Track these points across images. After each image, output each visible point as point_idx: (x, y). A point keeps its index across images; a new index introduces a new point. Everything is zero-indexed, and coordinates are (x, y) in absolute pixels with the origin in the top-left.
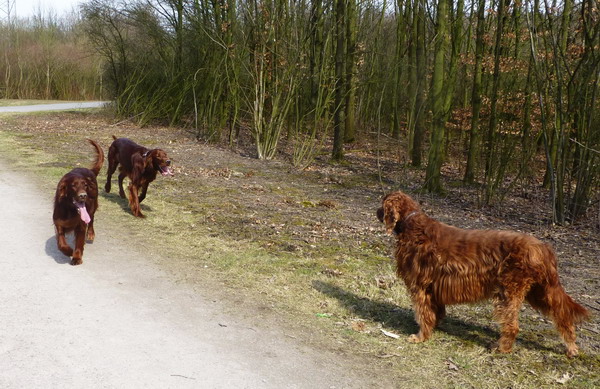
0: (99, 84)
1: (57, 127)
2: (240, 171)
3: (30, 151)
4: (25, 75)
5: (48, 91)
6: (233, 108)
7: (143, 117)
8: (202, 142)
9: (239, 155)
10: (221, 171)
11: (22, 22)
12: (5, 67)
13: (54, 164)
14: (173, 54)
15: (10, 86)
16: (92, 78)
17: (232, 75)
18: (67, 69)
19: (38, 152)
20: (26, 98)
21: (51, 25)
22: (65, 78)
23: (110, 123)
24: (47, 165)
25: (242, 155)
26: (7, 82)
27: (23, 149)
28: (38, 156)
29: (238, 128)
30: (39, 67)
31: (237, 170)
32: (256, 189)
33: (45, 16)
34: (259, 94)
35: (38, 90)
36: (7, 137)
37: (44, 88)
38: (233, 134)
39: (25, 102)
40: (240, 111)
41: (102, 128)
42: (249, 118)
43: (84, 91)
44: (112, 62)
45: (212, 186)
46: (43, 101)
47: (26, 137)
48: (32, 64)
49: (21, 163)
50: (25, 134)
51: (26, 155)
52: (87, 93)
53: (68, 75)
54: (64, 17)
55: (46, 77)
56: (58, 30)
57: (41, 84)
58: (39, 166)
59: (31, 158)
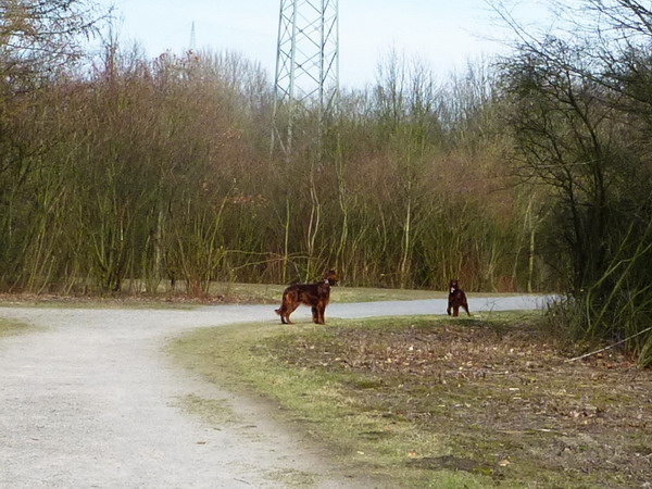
0: (526, 252)
1: (435, 358)
3: (382, 425)
4: (354, 228)
5: (404, 268)
11: (350, 102)
12: (307, 208)
13: (444, 462)
15: (316, 254)
16: (510, 238)
18: (453, 213)
19: (402, 428)
20: (351, 285)
21: (416, 108)
22: (448, 236)
23: (564, 353)
24: (427, 464)
26: (311, 244)
27: (363, 418)
28: (404, 436)
30: (387, 211)
33: (404, 86)
35: (382, 265)
36: (321, 383)
37: (398, 259)
39: (351, 293)
41: (546, 366)
43: (491, 268)
44: (572, 201)
46: (394, 293)
47: (364, 386)
48: (370, 201)
49: (362, 455)
50: (361, 379)
51: (375, 436)
52: (497, 273)
53: (455, 230)
54: (450, 90)
55: (402, 232)
56: (434, 120)
57: (391, 248)
58: (409, 464)
59: (385, 443)
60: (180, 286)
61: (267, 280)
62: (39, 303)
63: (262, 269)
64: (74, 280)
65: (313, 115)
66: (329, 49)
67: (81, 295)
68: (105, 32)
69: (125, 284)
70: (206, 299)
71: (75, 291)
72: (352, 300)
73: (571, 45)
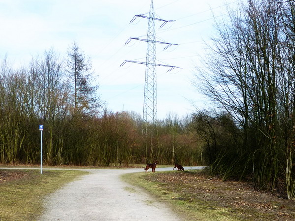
0: (200, 157)
1: (179, 179)
2: (277, 205)
3: (167, 192)
4: (161, 152)
6: (274, 172)
7: (225, 175)
8: (257, 190)
9: (277, 197)
10: (267, 205)
11: (160, 123)
12: (151, 147)
13: (179, 199)
14: (242, 142)
15: (153, 157)
16: (196, 154)
17: (274, 154)
18: (183, 148)
19: (171, 193)
20: (161, 164)
21: (175, 124)
22: (182, 153)
23: (207, 178)
24: (176, 199)
25: (278, 197)
26: (151, 155)
27: (163, 191)
29: (276, 182)
30: (169, 147)
31: (275, 205)
32: (285, 215)
33: (172, 119)
34: (289, 164)
35: (168, 160)
36: (154, 184)
37: (171, 159)
38: (274, 185)
39: (160, 166)
40: (278, 173)
41: (202, 181)
42: (283, 177)
43: (192, 160)
44: (209, 145)
45: (262, 212)
47: (163, 185)
48: (165, 145)
49: (163, 198)
50: (163, 183)
51: (165, 194)
52: (193, 162)
53: (184, 152)
54: (183, 120)
55: (172, 152)
56: (179, 127)
57: (169, 156)
58: (172, 199)
59: (168, 196)
60: (122, 164)
61: (142, 163)
62: (91, 168)
63: (141, 160)
64: (98, 163)
65: (152, 126)
66: (155, 111)
67: (100, 166)
68: (104, 107)
69: (110, 164)
70: (128, 167)
71: (99, 166)
72: (161, 168)
73: (209, 111)
